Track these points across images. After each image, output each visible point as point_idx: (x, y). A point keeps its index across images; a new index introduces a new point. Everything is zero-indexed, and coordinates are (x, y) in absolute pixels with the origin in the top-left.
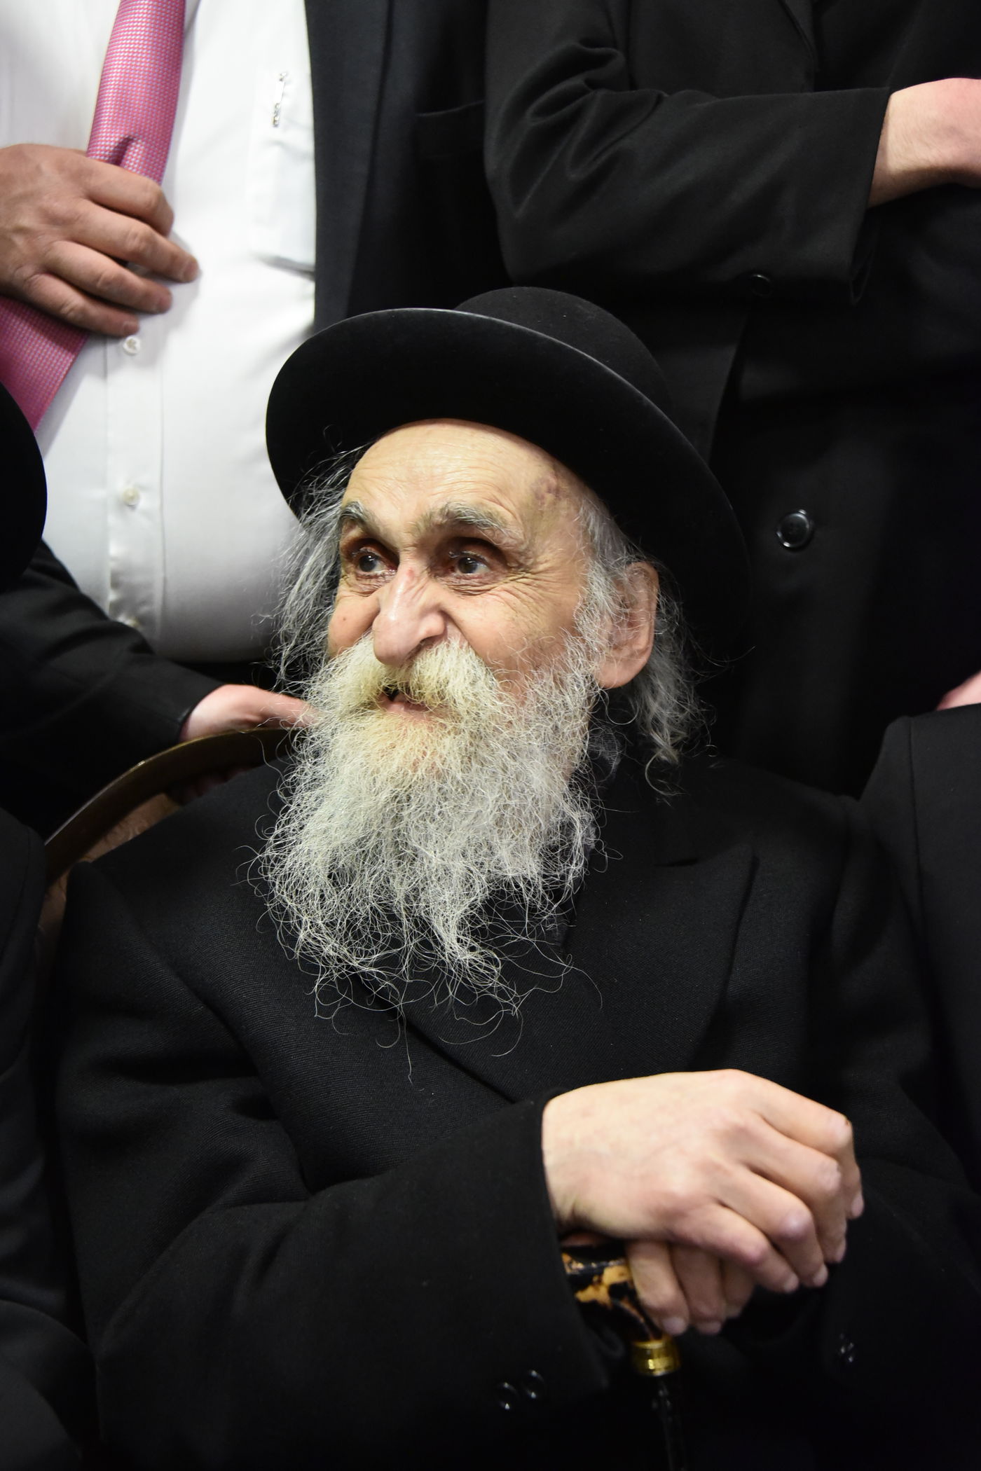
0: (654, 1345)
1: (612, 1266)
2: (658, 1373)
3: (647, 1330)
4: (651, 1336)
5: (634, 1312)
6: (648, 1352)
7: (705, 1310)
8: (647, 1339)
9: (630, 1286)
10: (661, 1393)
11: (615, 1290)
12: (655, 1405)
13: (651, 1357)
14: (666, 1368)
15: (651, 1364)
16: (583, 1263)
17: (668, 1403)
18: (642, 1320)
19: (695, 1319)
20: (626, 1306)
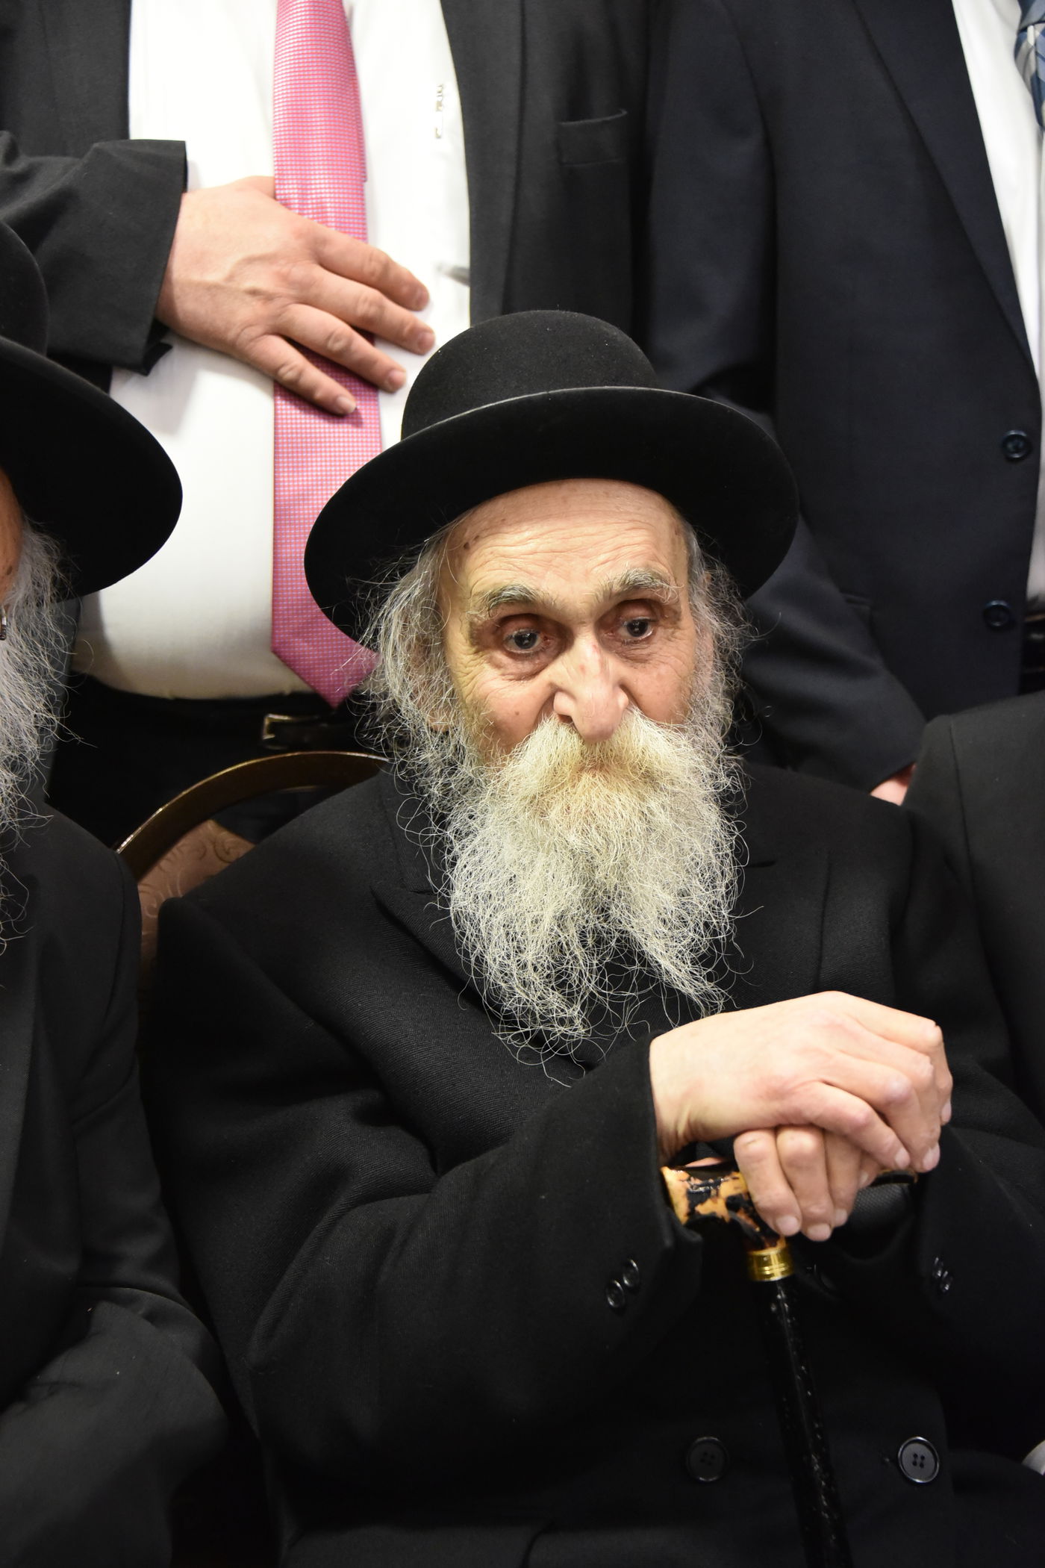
0: (772, 1253)
1: (727, 1181)
2: (773, 1279)
3: (763, 1238)
4: (767, 1245)
5: (750, 1222)
6: (765, 1259)
7: (816, 1210)
8: (763, 1247)
9: (746, 1198)
10: (779, 1297)
11: (732, 1203)
12: (774, 1308)
13: (765, 1262)
14: (782, 1273)
15: (767, 1270)
16: (701, 1179)
17: (786, 1305)
18: (758, 1229)
19: (807, 1220)
20: (742, 1217)
